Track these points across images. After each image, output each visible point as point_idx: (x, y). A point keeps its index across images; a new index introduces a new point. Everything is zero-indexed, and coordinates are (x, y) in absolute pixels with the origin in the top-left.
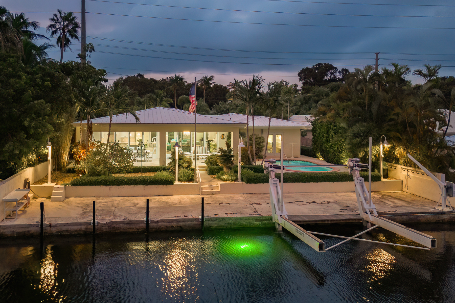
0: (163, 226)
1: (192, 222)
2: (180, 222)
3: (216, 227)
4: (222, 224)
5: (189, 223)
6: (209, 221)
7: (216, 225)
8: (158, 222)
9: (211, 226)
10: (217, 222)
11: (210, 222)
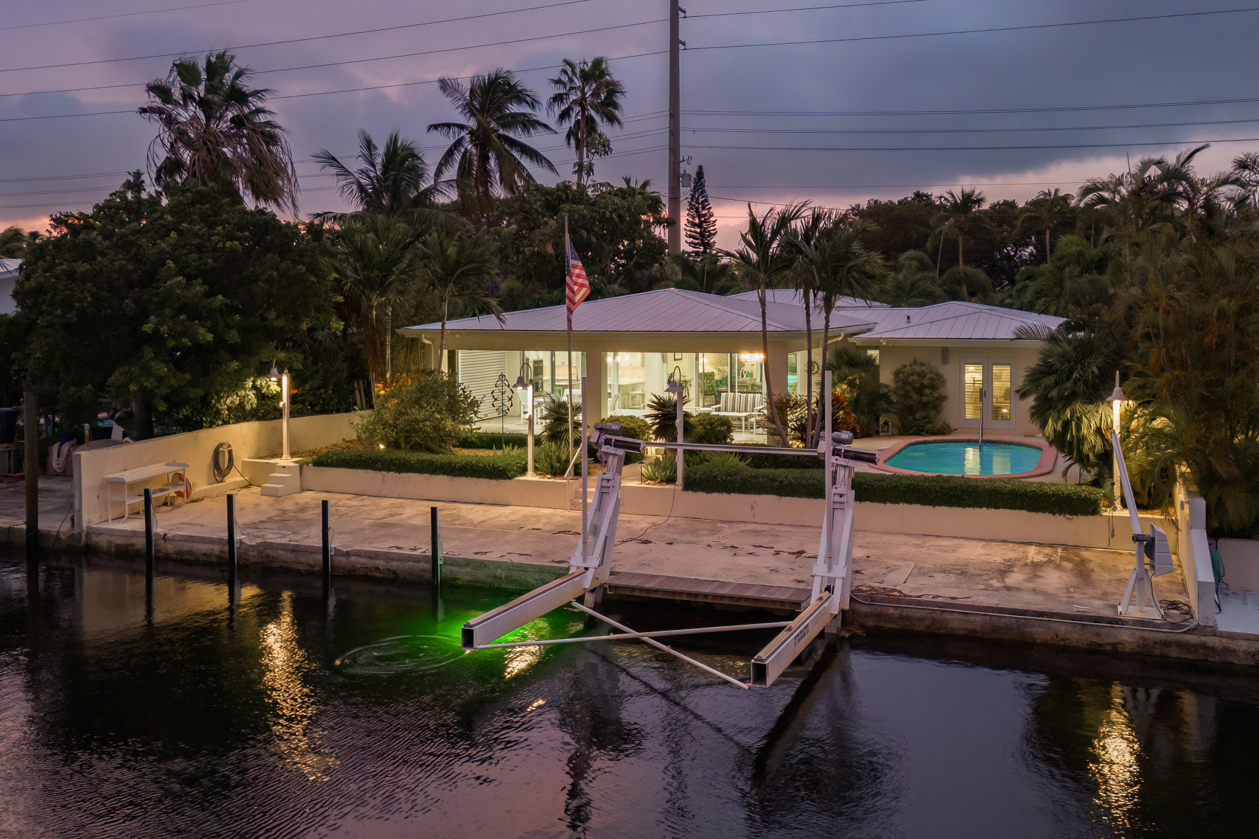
0: (359, 566)
1: (415, 564)
2: (392, 559)
3: (468, 581)
4: (481, 575)
5: (410, 563)
6: (452, 565)
7: (467, 578)
8: (348, 554)
9: (456, 579)
10: (469, 569)
11: (455, 569)
